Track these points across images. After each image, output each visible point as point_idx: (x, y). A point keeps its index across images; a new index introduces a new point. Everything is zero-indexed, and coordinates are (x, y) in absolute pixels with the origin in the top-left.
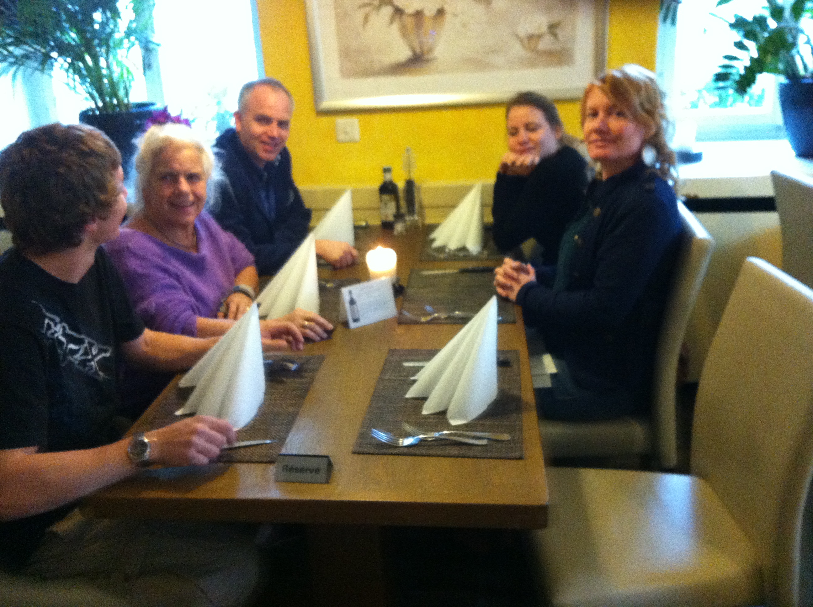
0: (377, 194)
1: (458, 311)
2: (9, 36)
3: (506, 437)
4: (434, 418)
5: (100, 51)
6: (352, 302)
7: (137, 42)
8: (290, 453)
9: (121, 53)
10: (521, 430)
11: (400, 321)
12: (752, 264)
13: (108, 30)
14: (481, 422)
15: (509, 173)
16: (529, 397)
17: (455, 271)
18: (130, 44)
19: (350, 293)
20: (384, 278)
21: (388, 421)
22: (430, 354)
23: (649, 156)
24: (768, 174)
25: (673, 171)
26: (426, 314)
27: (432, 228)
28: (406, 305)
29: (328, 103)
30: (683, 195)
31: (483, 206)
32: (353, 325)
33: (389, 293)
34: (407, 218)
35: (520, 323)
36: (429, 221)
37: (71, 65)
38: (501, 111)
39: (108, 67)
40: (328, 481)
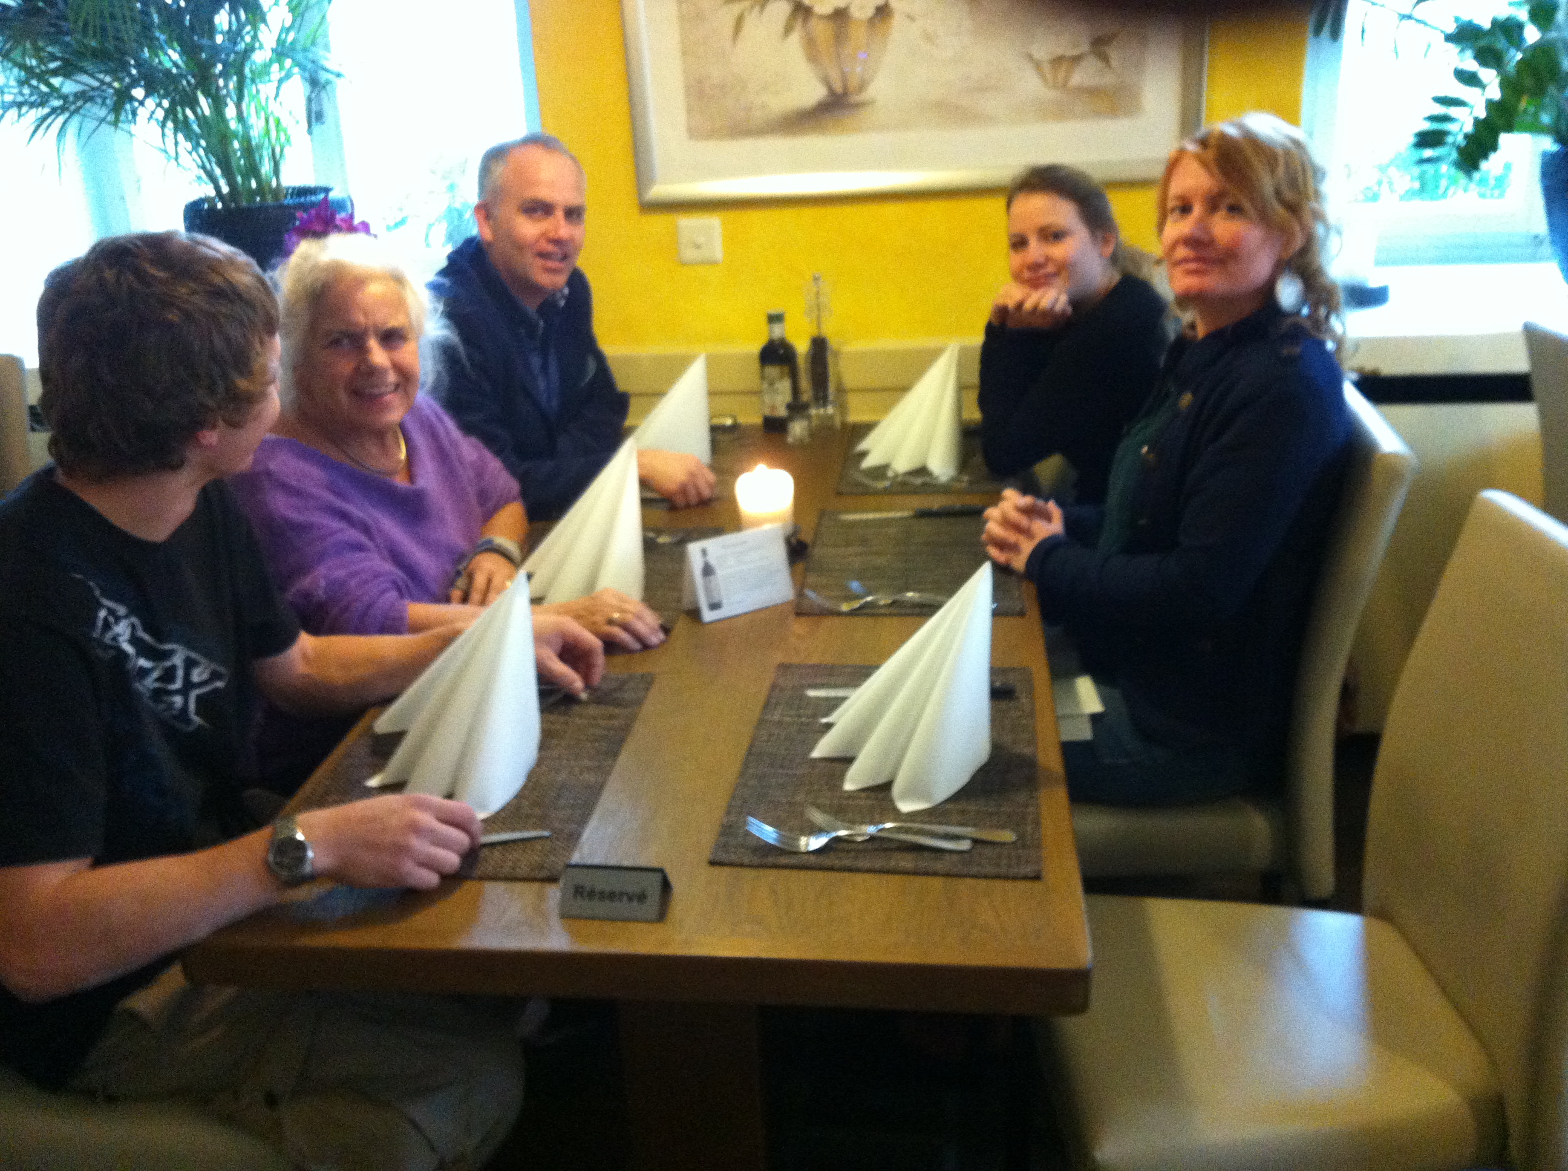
0: (755, 365)
1: (914, 590)
2: (54, 58)
3: (1008, 836)
4: (868, 798)
5: (226, 86)
6: (708, 571)
7: (296, 70)
8: (589, 862)
9: (266, 88)
10: (1037, 823)
11: (801, 610)
12: (1489, 504)
13: (241, 46)
14: (959, 807)
15: (1010, 324)
16: (1051, 760)
17: (906, 514)
18: (283, 74)
19: (704, 552)
20: (767, 527)
21: (779, 802)
22: (861, 673)
23: (1288, 293)
24: (1518, 328)
25: (1335, 323)
26: (850, 597)
27: (863, 429)
28: (812, 579)
29: (661, 190)
30: (1353, 370)
31: (961, 388)
32: (708, 616)
33: (779, 553)
34: (813, 412)
35: (1034, 614)
36: (855, 417)
37: (170, 113)
38: (1000, 203)
39: (241, 117)
40: (662, 916)
